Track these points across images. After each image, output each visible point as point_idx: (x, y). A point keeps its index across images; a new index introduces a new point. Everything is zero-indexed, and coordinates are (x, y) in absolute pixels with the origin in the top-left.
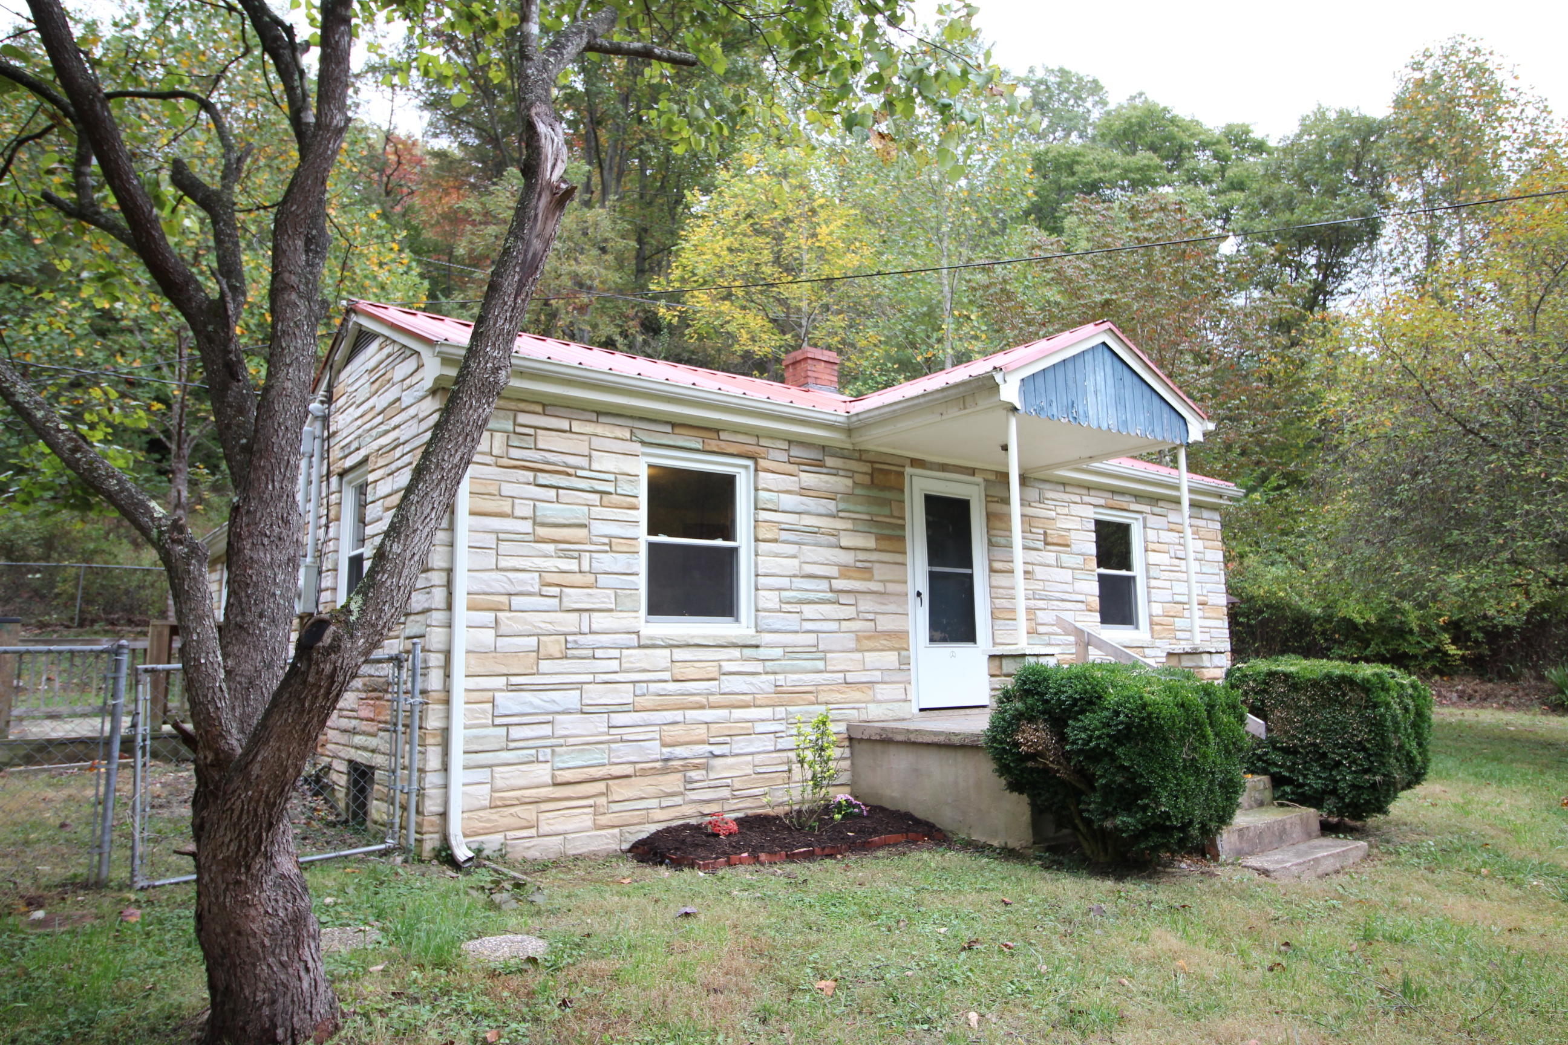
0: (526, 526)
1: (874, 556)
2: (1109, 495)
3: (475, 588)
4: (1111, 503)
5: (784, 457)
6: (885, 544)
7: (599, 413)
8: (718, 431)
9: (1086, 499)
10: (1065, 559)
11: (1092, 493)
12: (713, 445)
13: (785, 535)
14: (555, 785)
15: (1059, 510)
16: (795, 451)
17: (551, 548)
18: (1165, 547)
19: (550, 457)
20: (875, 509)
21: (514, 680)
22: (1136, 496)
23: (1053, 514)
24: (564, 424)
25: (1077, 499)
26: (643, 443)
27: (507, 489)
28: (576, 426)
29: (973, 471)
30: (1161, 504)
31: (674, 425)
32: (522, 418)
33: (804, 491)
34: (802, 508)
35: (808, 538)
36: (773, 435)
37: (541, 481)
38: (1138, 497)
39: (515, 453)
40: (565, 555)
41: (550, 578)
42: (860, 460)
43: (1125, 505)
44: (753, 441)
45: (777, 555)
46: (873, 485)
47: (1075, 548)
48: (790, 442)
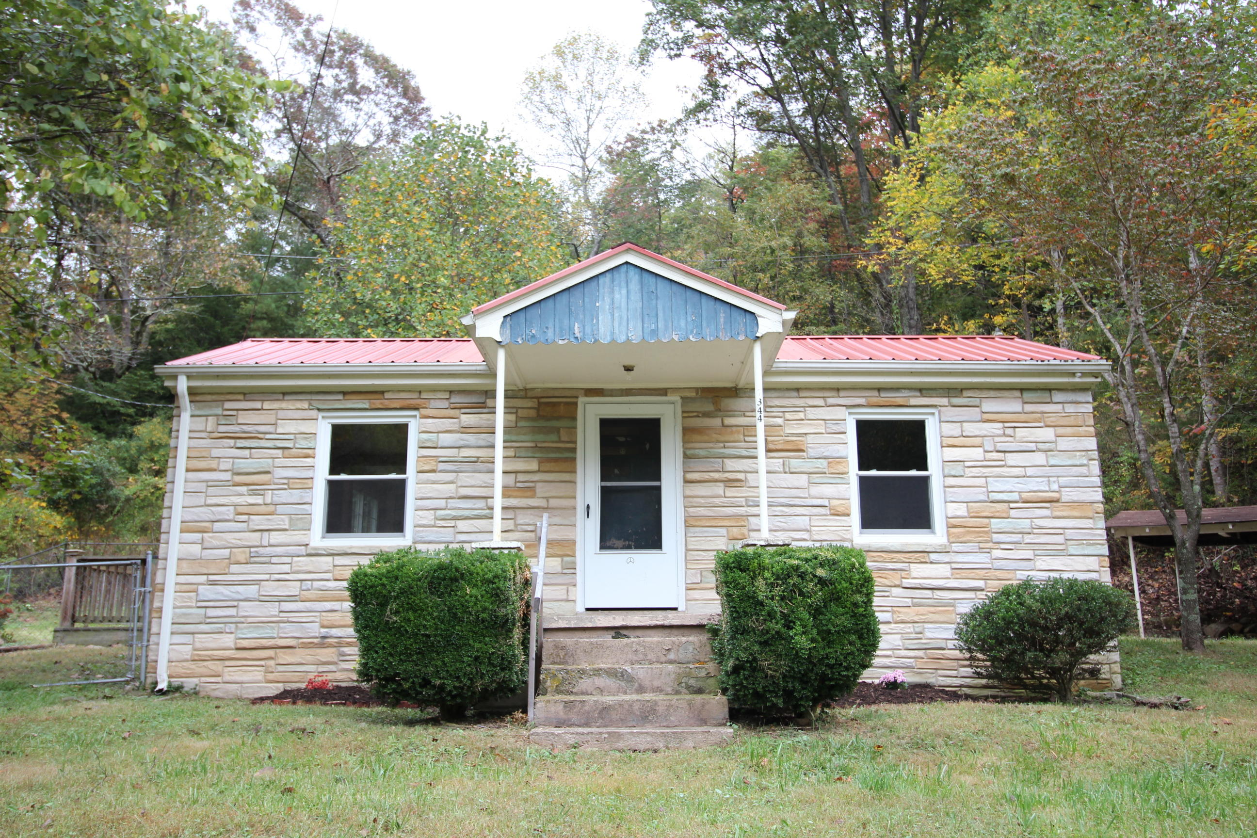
0: (227, 476)
1: (537, 477)
2: (876, 393)
3: (188, 517)
4: (875, 400)
5: (445, 404)
6: (548, 466)
7: (284, 394)
8: (383, 393)
9: (831, 401)
10: (795, 463)
11: (842, 394)
12: (378, 403)
13: (442, 466)
14: (238, 649)
15: (788, 416)
16: (455, 399)
17: (244, 489)
18: (978, 441)
19: (245, 428)
20: (540, 437)
21: (212, 578)
22: (920, 390)
23: (780, 421)
24: (258, 405)
25: (820, 402)
26: (319, 410)
27: (215, 453)
28: (266, 405)
29: (664, 392)
30: (965, 393)
31: (344, 393)
32: (228, 405)
33: (465, 430)
34: (461, 443)
35: (465, 466)
36: (434, 389)
37: (239, 445)
38: (923, 390)
39: (222, 428)
40: (254, 493)
41: (241, 509)
42: (526, 397)
43: (900, 401)
44: (416, 395)
45: (434, 483)
46: (539, 417)
47: (812, 452)
48: (451, 392)
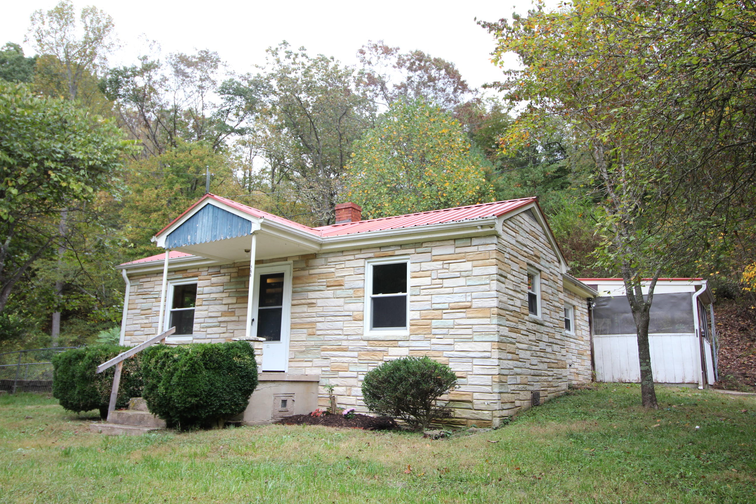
0: (138, 311)
1: (235, 306)
2: (378, 250)
3: (128, 329)
4: (378, 254)
5: (206, 273)
6: (239, 300)
7: (157, 274)
8: (186, 270)
9: (357, 256)
10: (339, 293)
11: (363, 252)
12: (185, 275)
13: (204, 303)
15: (337, 267)
16: (210, 270)
17: (143, 317)
18: (428, 273)
19: (145, 290)
20: (238, 286)
22: (401, 246)
23: (333, 270)
24: (149, 279)
25: (352, 257)
27: (137, 301)
28: (152, 279)
29: (286, 259)
30: (424, 245)
31: (175, 271)
32: (141, 280)
33: (212, 285)
34: (211, 291)
35: (212, 302)
36: (203, 267)
37: (143, 297)
38: (402, 245)
39: (139, 290)
40: (147, 318)
41: (143, 325)
42: (234, 267)
43: (390, 253)
44: (196, 270)
45: (201, 311)
46: (239, 276)
47: (346, 286)
48: (209, 267)
